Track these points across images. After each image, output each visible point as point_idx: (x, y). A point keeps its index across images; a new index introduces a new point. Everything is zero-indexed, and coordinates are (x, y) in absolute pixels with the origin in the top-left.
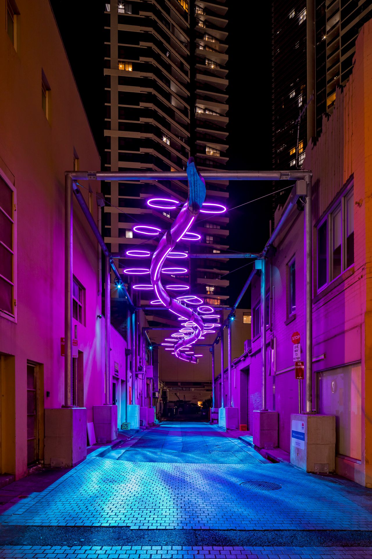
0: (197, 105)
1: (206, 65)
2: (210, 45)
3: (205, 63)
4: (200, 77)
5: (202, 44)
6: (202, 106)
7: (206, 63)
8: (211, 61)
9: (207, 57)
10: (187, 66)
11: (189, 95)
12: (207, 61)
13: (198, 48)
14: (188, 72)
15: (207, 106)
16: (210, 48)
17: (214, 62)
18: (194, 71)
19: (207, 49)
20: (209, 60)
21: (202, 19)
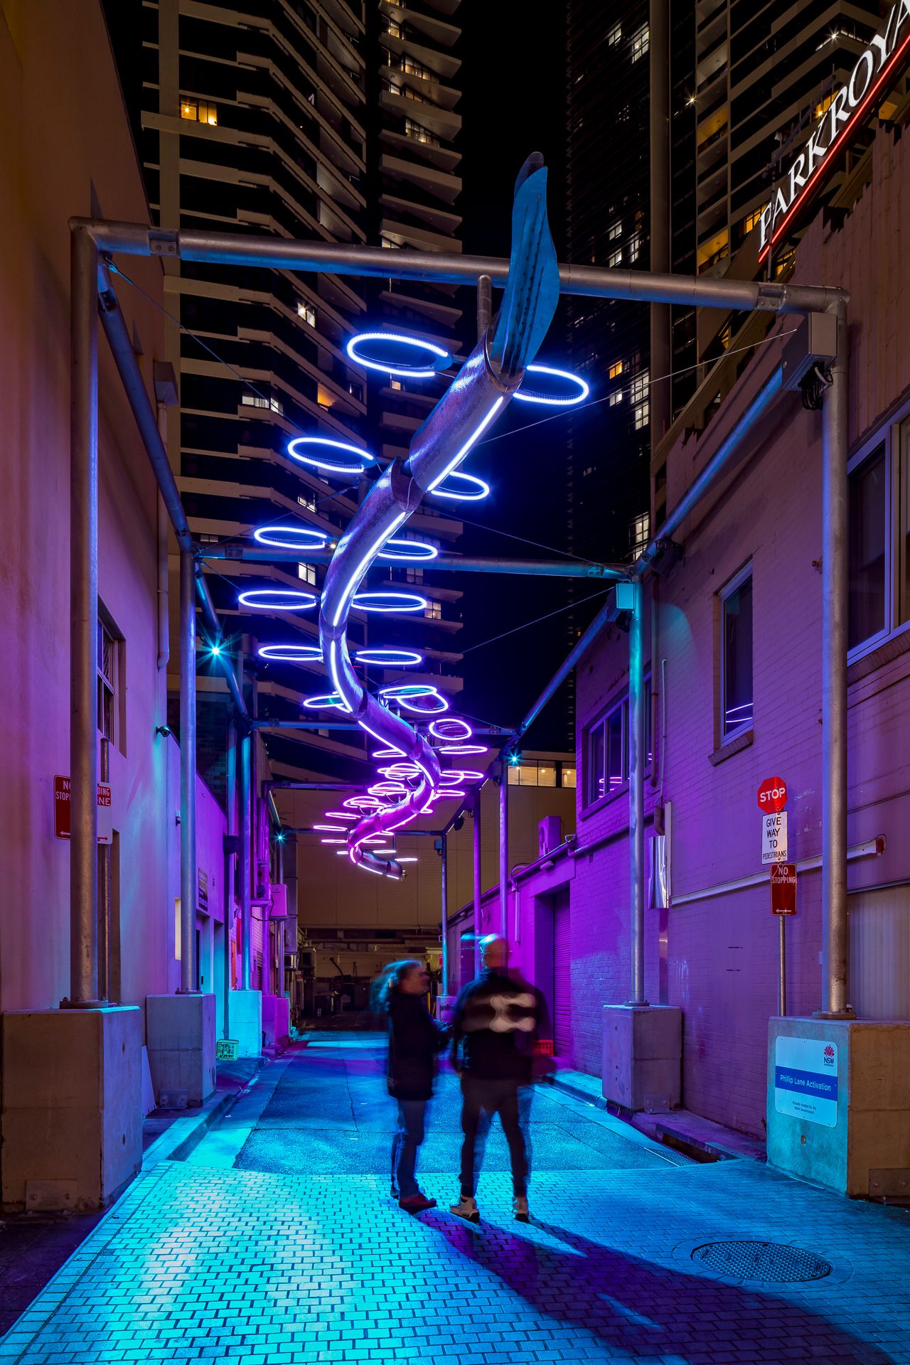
0: (384, 233)
1: (405, 134)
2: (416, 87)
3: (405, 128)
4: (390, 163)
5: (396, 80)
6: (397, 238)
7: (407, 131)
8: (419, 126)
9: (409, 115)
10: (360, 132)
11: (364, 204)
12: (408, 126)
13: (387, 89)
14: (361, 146)
15: (409, 240)
16: (415, 92)
17: (425, 129)
18: (377, 148)
19: (409, 95)
20: (413, 123)
21: (397, 16)
